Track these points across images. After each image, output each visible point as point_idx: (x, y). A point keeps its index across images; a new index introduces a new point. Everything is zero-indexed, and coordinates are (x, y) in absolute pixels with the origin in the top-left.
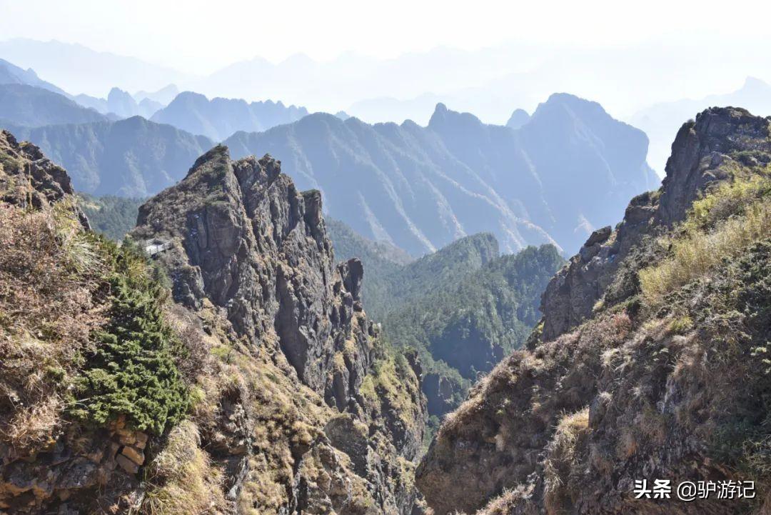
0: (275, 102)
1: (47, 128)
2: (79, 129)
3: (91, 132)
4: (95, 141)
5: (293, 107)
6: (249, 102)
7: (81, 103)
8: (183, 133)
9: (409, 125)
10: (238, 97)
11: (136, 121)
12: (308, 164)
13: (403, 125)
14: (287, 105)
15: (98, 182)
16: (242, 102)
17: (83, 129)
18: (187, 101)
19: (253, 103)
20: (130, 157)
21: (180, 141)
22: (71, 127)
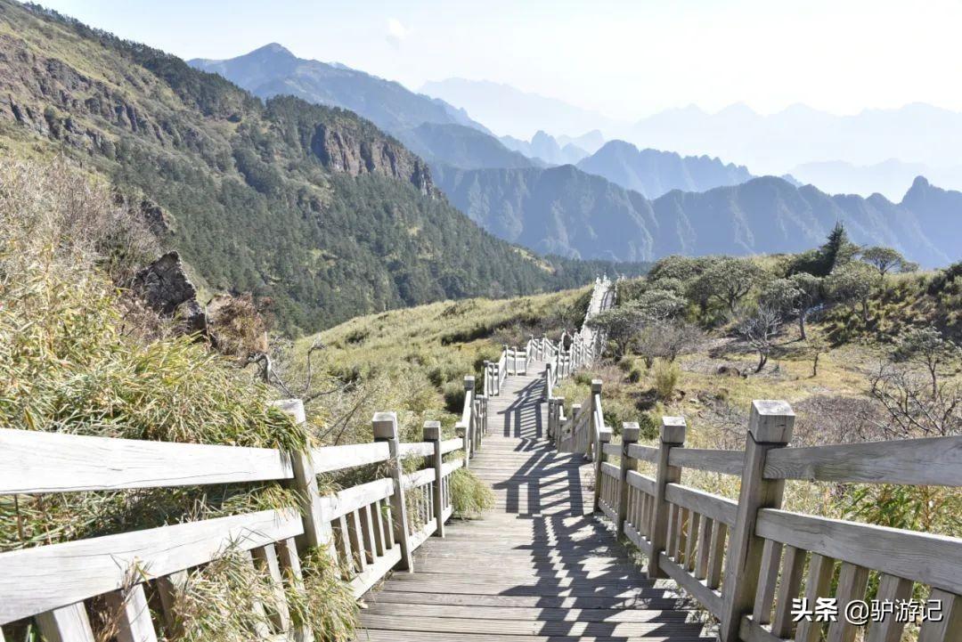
0: (712, 157)
1: (479, 171)
2: (510, 175)
3: (520, 177)
4: (524, 187)
5: (731, 165)
6: (683, 156)
7: (507, 145)
8: (615, 187)
9: (877, 200)
10: (672, 150)
11: (566, 170)
12: (750, 234)
13: (869, 199)
14: (725, 163)
15: (521, 230)
16: (675, 155)
17: (513, 175)
18: (616, 150)
19: (687, 158)
20: (556, 208)
21: (610, 195)
22: (502, 171)
